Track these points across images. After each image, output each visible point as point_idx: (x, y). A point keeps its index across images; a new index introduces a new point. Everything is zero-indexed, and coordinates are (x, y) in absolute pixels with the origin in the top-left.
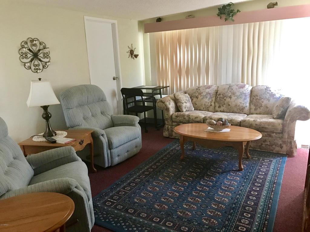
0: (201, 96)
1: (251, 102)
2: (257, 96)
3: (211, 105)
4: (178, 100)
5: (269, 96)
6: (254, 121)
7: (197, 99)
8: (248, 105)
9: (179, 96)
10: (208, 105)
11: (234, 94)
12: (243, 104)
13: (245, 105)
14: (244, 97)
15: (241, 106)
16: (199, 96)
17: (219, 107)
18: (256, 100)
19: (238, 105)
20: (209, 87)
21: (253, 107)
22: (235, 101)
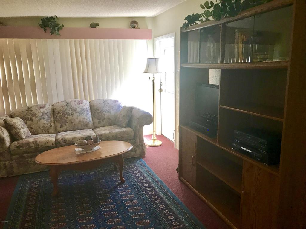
0: (37, 117)
1: (93, 116)
2: (98, 109)
3: (51, 126)
4: (12, 125)
5: (109, 109)
6: (110, 133)
7: (32, 121)
8: (91, 119)
9: (13, 121)
10: (47, 127)
11: (75, 111)
12: (87, 119)
13: (88, 120)
14: (86, 112)
15: (85, 121)
16: (34, 118)
17: (61, 126)
18: (98, 114)
19: (82, 121)
20: (43, 107)
21: (96, 121)
22: (78, 117)
